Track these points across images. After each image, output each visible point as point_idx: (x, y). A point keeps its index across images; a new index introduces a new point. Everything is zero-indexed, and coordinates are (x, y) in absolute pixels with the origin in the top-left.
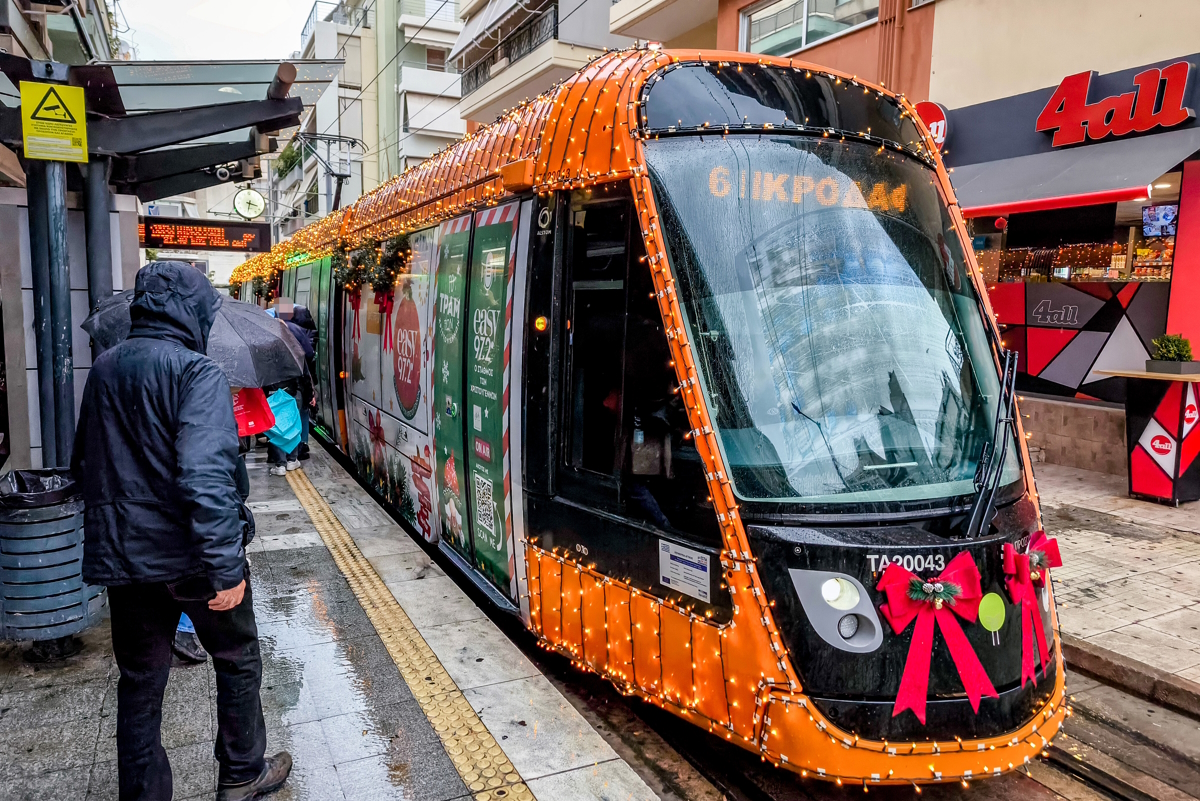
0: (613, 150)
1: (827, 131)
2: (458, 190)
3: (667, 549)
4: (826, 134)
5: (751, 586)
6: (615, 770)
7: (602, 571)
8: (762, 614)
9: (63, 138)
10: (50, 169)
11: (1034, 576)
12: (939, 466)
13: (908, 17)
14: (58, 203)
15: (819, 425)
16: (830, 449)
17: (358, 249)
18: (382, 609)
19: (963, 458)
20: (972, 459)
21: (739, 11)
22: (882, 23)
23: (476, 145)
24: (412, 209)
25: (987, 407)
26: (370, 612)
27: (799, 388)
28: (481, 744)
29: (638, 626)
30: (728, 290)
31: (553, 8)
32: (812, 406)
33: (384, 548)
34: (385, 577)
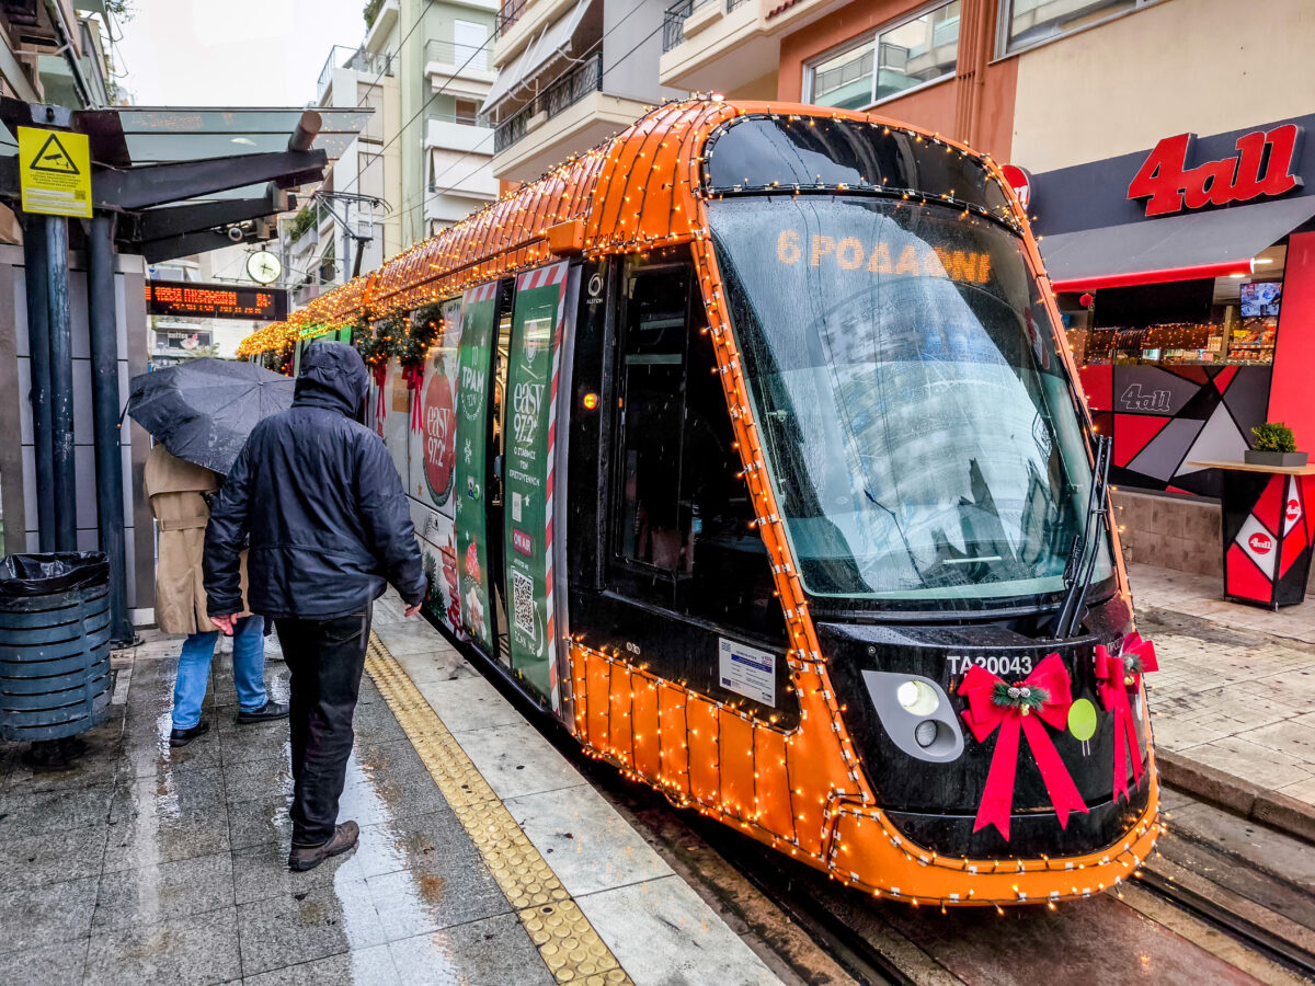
0: (672, 211)
1: (907, 192)
2: (497, 255)
3: (728, 649)
4: (906, 197)
5: (821, 689)
6: (671, 887)
7: (656, 671)
8: (833, 719)
9: (64, 190)
10: (50, 225)
11: (1128, 681)
12: (1024, 561)
13: (988, 69)
14: (60, 262)
15: (894, 514)
16: (906, 541)
17: (383, 318)
18: (413, 711)
19: (1051, 553)
20: (1061, 555)
21: (803, 62)
22: (960, 78)
23: (517, 205)
24: (445, 274)
25: (1076, 497)
26: (400, 715)
27: (872, 473)
28: (524, 858)
29: (695, 732)
30: (797, 366)
31: (597, 57)
32: (888, 495)
33: (413, 645)
34: (415, 677)
